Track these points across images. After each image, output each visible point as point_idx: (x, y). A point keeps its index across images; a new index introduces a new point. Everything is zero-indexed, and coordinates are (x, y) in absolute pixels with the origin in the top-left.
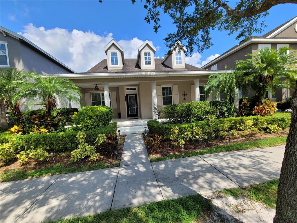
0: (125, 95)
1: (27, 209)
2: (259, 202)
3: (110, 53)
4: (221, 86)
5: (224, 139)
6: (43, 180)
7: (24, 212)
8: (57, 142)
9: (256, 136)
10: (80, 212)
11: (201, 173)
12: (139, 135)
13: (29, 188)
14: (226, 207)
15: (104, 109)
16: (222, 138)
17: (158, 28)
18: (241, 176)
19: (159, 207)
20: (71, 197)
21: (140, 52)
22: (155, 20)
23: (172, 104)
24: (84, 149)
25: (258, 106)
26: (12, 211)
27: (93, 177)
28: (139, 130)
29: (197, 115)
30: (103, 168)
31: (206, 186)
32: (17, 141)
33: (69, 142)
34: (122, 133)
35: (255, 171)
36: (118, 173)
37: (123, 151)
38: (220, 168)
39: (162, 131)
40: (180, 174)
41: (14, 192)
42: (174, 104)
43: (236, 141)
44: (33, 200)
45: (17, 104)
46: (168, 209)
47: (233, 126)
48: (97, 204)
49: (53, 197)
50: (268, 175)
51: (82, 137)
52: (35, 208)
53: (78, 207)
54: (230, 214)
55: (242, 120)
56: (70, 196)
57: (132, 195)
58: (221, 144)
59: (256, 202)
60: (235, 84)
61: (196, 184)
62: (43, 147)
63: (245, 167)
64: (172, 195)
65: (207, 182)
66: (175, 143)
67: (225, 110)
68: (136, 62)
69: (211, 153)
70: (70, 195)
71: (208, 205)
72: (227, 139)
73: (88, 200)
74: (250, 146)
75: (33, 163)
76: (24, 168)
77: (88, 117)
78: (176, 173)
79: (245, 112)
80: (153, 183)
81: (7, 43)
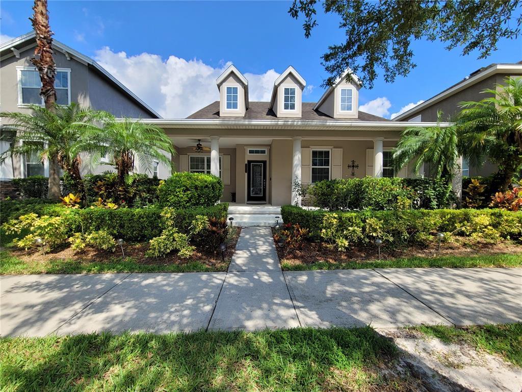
0: (246, 162)
1: (76, 314)
2: (496, 354)
3: (226, 88)
4: (427, 149)
5: (426, 247)
6: (104, 278)
7: (73, 316)
8: (130, 224)
9: (495, 247)
10: (156, 328)
11: (376, 296)
12: (265, 229)
13: (82, 286)
14: (423, 354)
15: (209, 179)
16: (423, 245)
17: (313, 26)
18: (458, 308)
19: (292, 337)
20: (144, 305)
21: (277, 87)
22: (307, 12)
23: (328, 179)
24: (172, 237)
25: (503, 192)
26: (55, 312)
27: (182, 282)
28: (265, 221)
29: (376, 201)
30: (199, 270)
31: (385, 316)
32: (71, 216)
33: (148, 226)
34: (236, 223)
35: (489, 303)
36: (224, 281)
37: (235, 250)
38: (416, 292)
39: (308, 221)
40: (336, 293)
41: (61, 289)
42: (331, 180)
43: (451, 253)
44: (86, 302)
45: (76, 161)
46: (308, 341)
47: (448, 225)
48: (185, 321)
49: (117, 302)
50: (516, 313)
51: (169, 215)
52: (88, 314)
53: (153, 321)
54: (432, 367)
55: (466, 215)
56: (142, 304)
57: (245, 315)
58: (420, 255)
59: (489, 354)
60: (457, 146)
61: (366, 312)
62: (107, 229)
63: (469, 295)
64: (318, 323)
65: (388, 311)
66: (330, 246)
67: (433, 194)
68: (269, 106)
69: (399, 267)
70: (142, 302)
71: (388, 346)
72: (433, 248)
73: (171, 313)
74: (482, 263)
75: (92, 254)
76: (78, 259)
77: (182, 188)
78: (327, 292)
79: (474, 203)
80: (283, 301)
81: (70, 71)
